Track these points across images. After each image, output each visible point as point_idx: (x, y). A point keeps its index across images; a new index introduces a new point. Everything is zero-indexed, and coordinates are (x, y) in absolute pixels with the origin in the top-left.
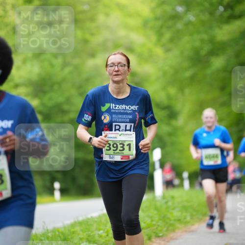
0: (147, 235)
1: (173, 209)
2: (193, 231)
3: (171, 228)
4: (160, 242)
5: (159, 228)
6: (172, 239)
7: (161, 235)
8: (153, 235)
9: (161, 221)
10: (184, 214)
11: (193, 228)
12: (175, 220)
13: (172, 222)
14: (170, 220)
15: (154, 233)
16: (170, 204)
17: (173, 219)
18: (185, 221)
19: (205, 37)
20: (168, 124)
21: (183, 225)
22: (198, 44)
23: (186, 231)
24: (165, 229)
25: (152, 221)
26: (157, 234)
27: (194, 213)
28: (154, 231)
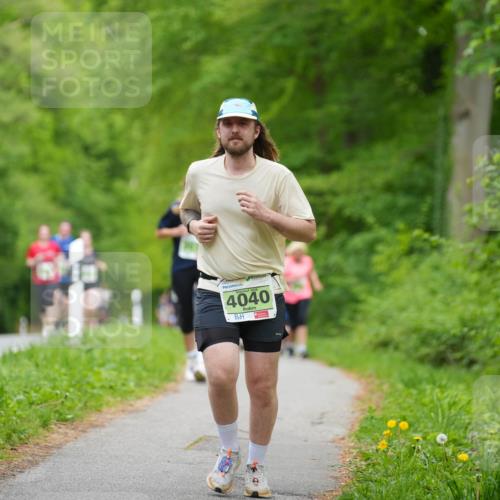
0: (41, 417)
1: (102, 365)
2: (137, 411)
3: (92, 403)
4: (68, 431)
5: (68, 404)
6: (93, 426)
7: (69, 417)
8: (54, 417)
9: (71, 390)
10: (124, 376)
11: (139, 404)
12: (102, 387)
13: (95, 391)
14: (93, 388)
15: (57, 412)
16: (96, 353)
17: (98, 385)
18: (124, 388)
19: (193, 13)
20: (108, 190)
21: (119, 399)
22: (176, 26)
23: (123, 411)
24: (80, 405)
25: (54, 388)
26: (61, 414)
27: (144, 374)
28: (58, 408)
